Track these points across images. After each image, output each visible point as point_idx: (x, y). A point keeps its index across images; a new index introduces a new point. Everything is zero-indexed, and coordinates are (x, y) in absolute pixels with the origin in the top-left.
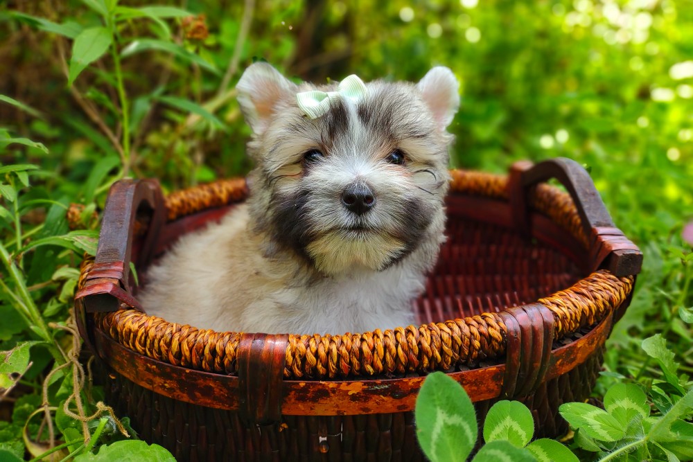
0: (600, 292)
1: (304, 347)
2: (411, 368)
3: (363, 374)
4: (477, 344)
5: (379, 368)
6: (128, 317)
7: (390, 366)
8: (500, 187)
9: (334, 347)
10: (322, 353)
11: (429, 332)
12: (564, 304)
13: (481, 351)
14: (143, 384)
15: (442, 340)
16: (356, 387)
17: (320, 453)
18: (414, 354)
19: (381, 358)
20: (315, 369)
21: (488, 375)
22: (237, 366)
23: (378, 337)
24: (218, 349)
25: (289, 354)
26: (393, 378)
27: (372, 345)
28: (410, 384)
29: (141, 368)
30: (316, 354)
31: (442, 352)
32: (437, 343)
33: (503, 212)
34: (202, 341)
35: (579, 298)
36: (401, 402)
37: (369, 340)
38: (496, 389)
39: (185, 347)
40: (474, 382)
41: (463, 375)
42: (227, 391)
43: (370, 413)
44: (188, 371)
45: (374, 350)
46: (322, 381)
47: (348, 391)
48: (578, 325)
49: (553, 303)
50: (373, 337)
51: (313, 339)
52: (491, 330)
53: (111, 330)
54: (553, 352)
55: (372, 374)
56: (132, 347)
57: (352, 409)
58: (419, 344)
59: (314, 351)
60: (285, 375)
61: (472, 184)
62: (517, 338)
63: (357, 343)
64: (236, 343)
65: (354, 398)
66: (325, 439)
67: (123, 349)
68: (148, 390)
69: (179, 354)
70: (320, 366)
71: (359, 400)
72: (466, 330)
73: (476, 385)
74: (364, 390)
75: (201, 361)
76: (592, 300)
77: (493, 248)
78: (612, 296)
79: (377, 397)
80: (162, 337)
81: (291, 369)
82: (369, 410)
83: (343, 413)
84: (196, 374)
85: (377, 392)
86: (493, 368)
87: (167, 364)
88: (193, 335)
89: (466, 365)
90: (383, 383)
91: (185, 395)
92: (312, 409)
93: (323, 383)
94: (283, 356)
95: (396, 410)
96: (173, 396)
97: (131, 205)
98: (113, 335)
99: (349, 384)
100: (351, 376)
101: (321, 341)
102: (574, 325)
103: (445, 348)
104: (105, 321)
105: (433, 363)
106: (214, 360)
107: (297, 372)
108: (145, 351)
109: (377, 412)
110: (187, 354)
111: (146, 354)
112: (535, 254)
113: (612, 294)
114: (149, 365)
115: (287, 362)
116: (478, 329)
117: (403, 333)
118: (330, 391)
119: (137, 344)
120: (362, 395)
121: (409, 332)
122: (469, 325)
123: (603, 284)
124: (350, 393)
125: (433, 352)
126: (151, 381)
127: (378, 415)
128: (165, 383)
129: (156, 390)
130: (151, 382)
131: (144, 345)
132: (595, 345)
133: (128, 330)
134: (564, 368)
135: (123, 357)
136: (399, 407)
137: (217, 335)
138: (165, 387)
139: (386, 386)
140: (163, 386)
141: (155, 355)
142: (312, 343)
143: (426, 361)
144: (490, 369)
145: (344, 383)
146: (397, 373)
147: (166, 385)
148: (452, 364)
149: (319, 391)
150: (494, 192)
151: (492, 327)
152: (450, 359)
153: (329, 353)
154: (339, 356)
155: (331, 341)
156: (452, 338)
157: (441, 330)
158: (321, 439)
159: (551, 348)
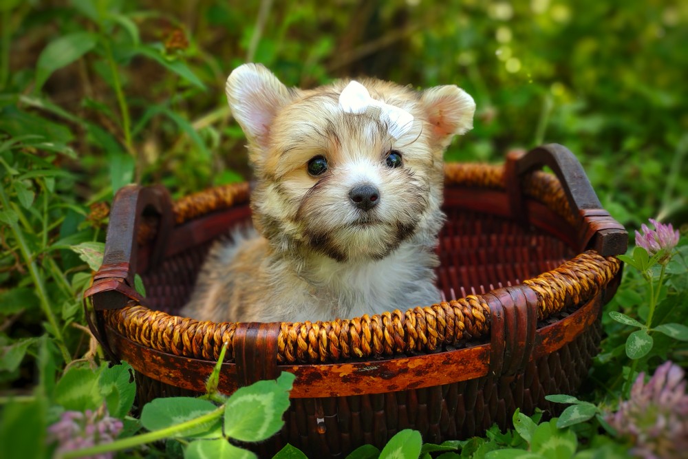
0: (585, 272)
1: (295, 333)
2: (398, 350)
3: (352, 357)
4: (461, 324)
5: (367, 351)
6: (133, 314)
7: (377, 348)
8: (496, 177)
9: (324, 333)
10: (313, 338)
11: (414, 315)
12: (548, 284)
13: (466, 332)
14: (151, 375)
15: (427, 322)
16: (347, 369)
17: (319, 434)
18: (400, 336)
19: (369, 341)
20: (306, 353)
21: (473, 355)
22: (234, 353)
23: (366, 322)
24: (215, 338)
25: (281, 340)
26: (381, 360)
27: (360, 330)
28: (398, 364)
29: (148, 360)
30: (307, 340)
31: (427, 333)
32: (421, 325)
33: (501, 202)
34: (201, 332)
35: (563, 278)
36: (391, 382)
37: (357, 324)
38: (483, 368)
39: (186, 337)
40: (461, 362)
41: (449, 355)
42: (227, 378)
43: (361, 393)
44: (190, 360)
45: (361, 333)
46: (315, 364)
47: (339, 373)
48: (563, 304)
49: (536, 283)
50: (361, 323)
51: (304, 326)
52: (474, 312)
53: (119, 325)
54: (538, 331)
55: (361, 356)
56: (138, 341)
57: (344, 391)
58: (405, 326)
59: (304, 337)
60: (278, 360)
61: (469, 175)
62: (500, 318)
63: (346, 329)
64: (232, 332)
65: (345, 379)
66: (323, 420)
67: (131, 343)
68: (156, 381)
69: (181, 345)
70: (311, 350)
71: (350, 382)
72: (450, 311)
73: (463, 364)
74: (354, 372)
75: (201, 350)
76: (576, 280)
77: (494, 237)
78: (596, 275)
79: (367, 378)
80: (164, 329)
81: (284, 355)
82: (361, 391)
83: (336, 395)
84: (197, 363)
85: (366, 373)
86: (479, 348)
87: (170, 355)
88: (192, 326)
89: (452, 345)
90: (371, 365)
91: (189, 383)
92: (306, 391)
93: (315, 366)
94: (276, 342)
95: (386, 391)
96: (178, 385)
97: (135, 210)
98: (121, 330)
99: (339, 367)
100: (341, 359)
101: (312, 328)
102: (558, 305)
103: (430, 329)
104: (113, 319)
105: (420, 345)
106: (213, 349)
107: (289, 356)
108: (149, 343)
109: (368, 392)
110: (188, 344)
111: (151, 347)
112: (534, 242)
113: (598, 273)
114: (154, 357)
115: (280, 348)
116: (462, 310)
117: (390, 317)
118: (322, 374)
119: (142, 337)
120: (352, 376)
121: (395, 316)
122: (453, 307)
123: (589, 265)
124: (341, 375)
125: (418, 334)
126: (158, 371)
127: (371, 396)
128: (170, 372)
129: (162, 380)
130: (158, 373)
131: (149, 338)
132: (583, 324)
133: (134, 325)
134: (551, 347)
135: (131, 350)
136: (389, 388)
137: (214, 325)
138: (170, 377)
139: (375, 368)
140: (168, 376)
141: (159, 347)
142: (303, 330)
143: (412, 342)
144: (476, 349)
145: (335, 366)
146: (385, 355)
147: (171, 374)
148: (438, 345)
149: (312, 374)
150: (491, 182)
151: (475, 308)
152: (435, 340)
153: (319, 338)
154: (329, 340)
155: (321, 327)
156: (437, 320)
157: (426, 312)
158: (319, 421)
159: (536, 327)
